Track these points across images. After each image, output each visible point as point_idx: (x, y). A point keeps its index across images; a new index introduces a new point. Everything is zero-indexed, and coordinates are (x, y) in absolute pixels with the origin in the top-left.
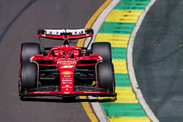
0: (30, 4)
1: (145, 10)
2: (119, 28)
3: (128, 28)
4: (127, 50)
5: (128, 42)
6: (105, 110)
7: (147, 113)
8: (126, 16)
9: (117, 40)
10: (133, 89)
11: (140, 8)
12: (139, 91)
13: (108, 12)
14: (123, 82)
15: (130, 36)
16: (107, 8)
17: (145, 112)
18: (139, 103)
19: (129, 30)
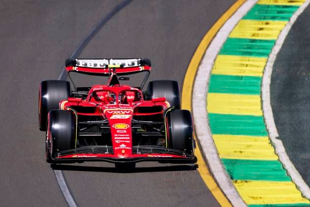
0: (117, 9)
1: (289, 20)
2: (250, 48)
3: (264, 48)
4: (262, 82)
5: (264, 68)
6: (228, 170)
7: (291, 176)
8: (261, 29)
9: (247, 65)
10: (270, 139)
11: (283, 18)
12: (279, 143)
13: (235, 24)
14: (255, 128)
15: (268, 60)
16: (233, 17)
17: (288, 175)
18: (279, 160)
19: (265, 51)
